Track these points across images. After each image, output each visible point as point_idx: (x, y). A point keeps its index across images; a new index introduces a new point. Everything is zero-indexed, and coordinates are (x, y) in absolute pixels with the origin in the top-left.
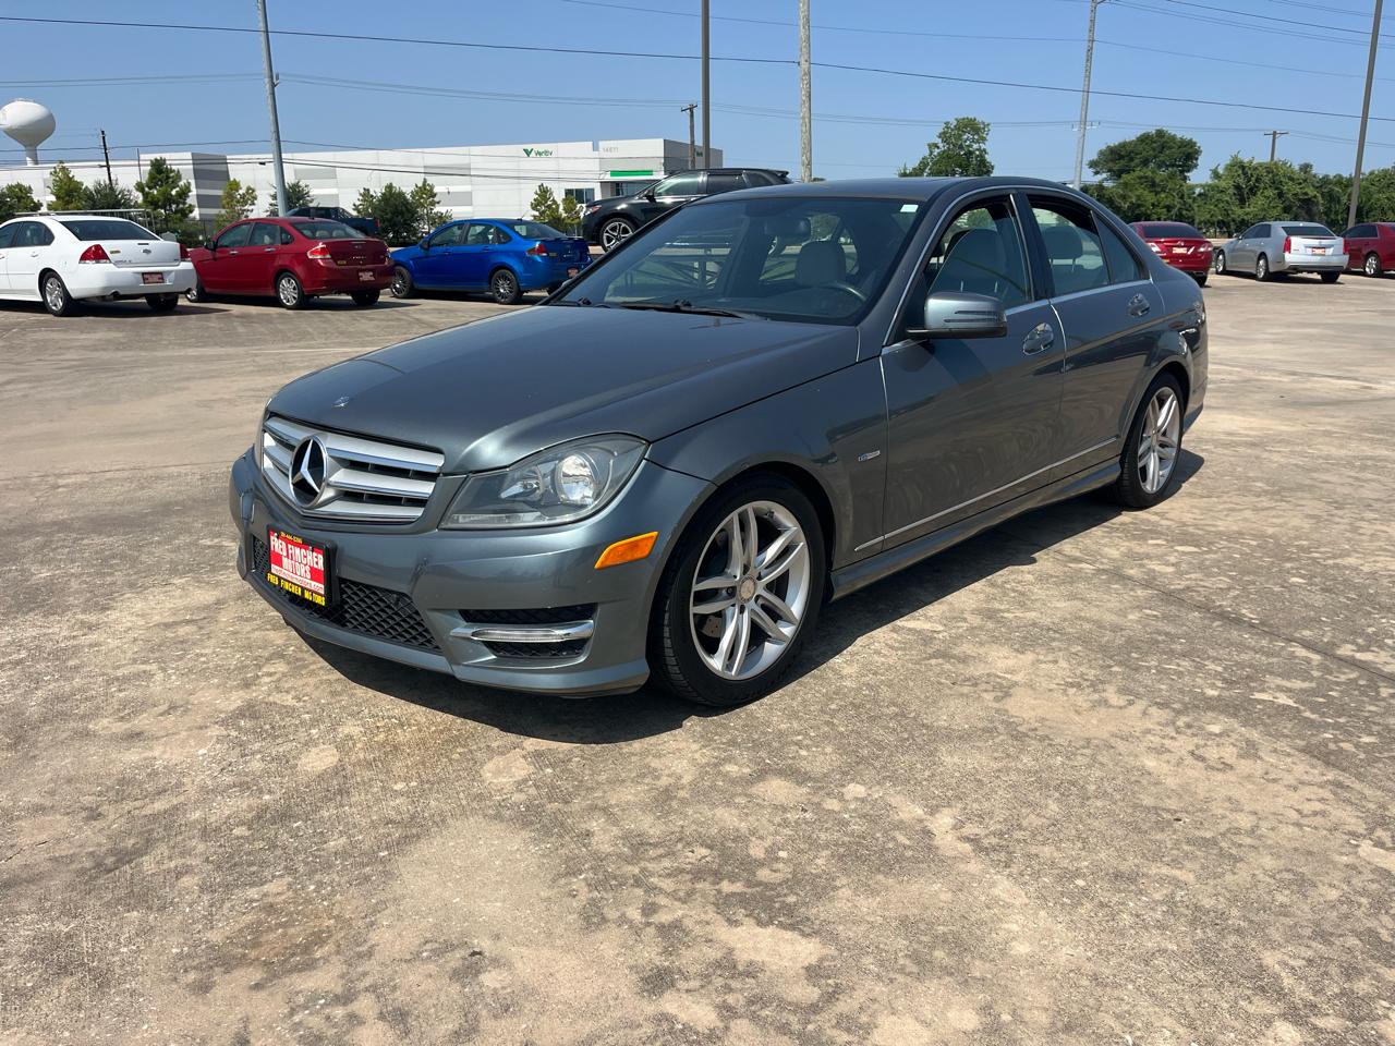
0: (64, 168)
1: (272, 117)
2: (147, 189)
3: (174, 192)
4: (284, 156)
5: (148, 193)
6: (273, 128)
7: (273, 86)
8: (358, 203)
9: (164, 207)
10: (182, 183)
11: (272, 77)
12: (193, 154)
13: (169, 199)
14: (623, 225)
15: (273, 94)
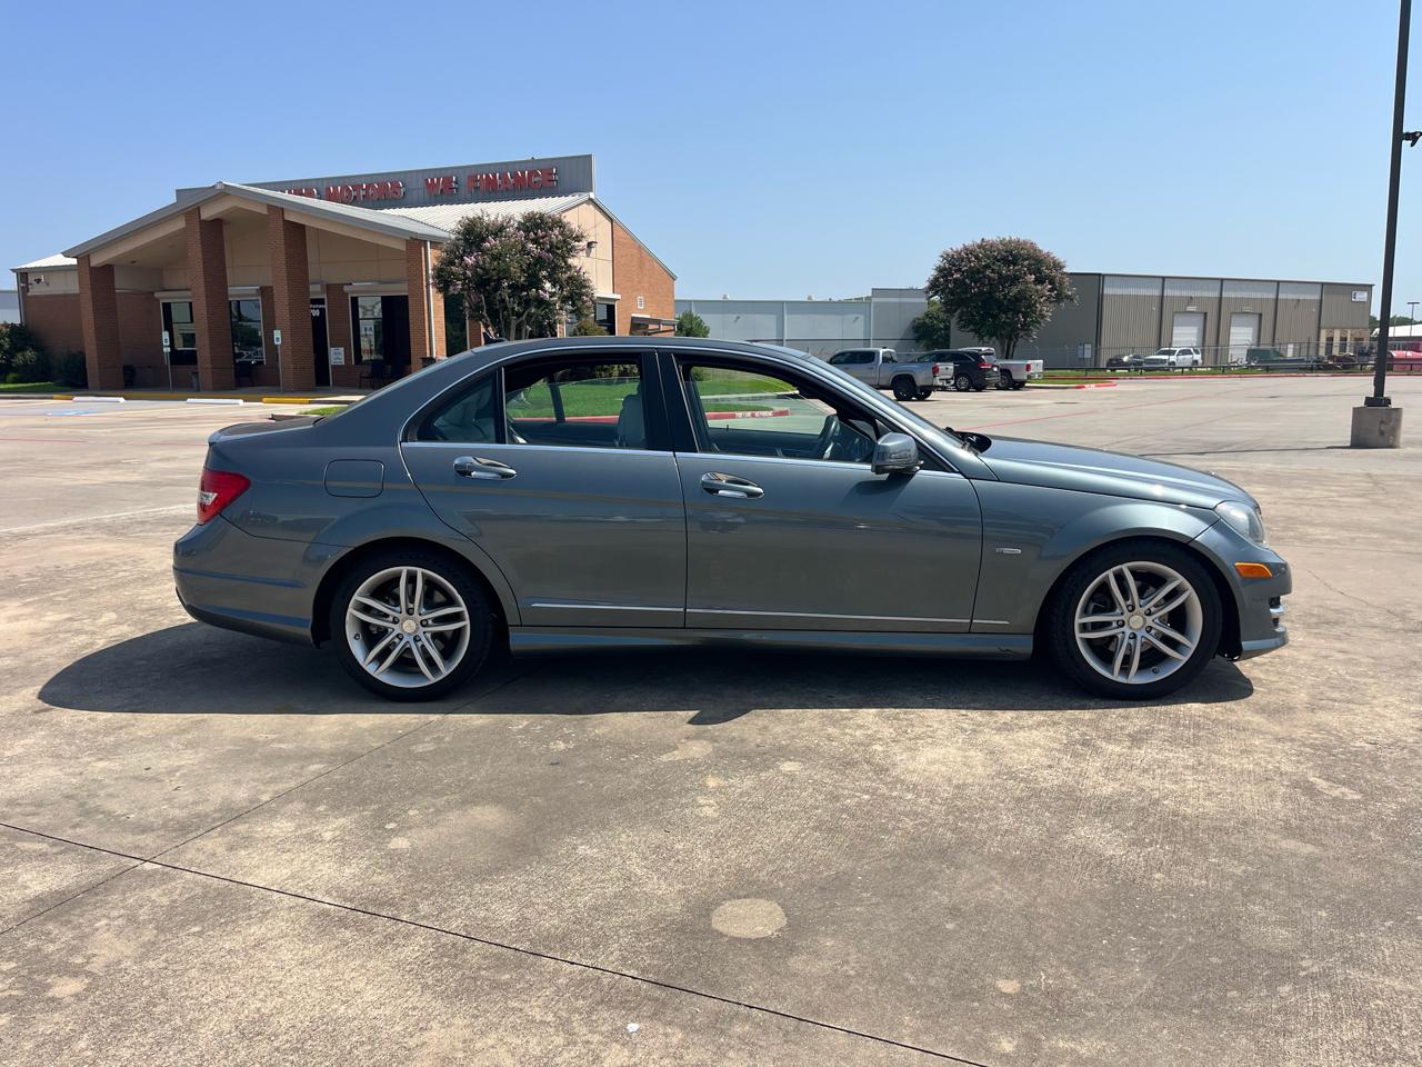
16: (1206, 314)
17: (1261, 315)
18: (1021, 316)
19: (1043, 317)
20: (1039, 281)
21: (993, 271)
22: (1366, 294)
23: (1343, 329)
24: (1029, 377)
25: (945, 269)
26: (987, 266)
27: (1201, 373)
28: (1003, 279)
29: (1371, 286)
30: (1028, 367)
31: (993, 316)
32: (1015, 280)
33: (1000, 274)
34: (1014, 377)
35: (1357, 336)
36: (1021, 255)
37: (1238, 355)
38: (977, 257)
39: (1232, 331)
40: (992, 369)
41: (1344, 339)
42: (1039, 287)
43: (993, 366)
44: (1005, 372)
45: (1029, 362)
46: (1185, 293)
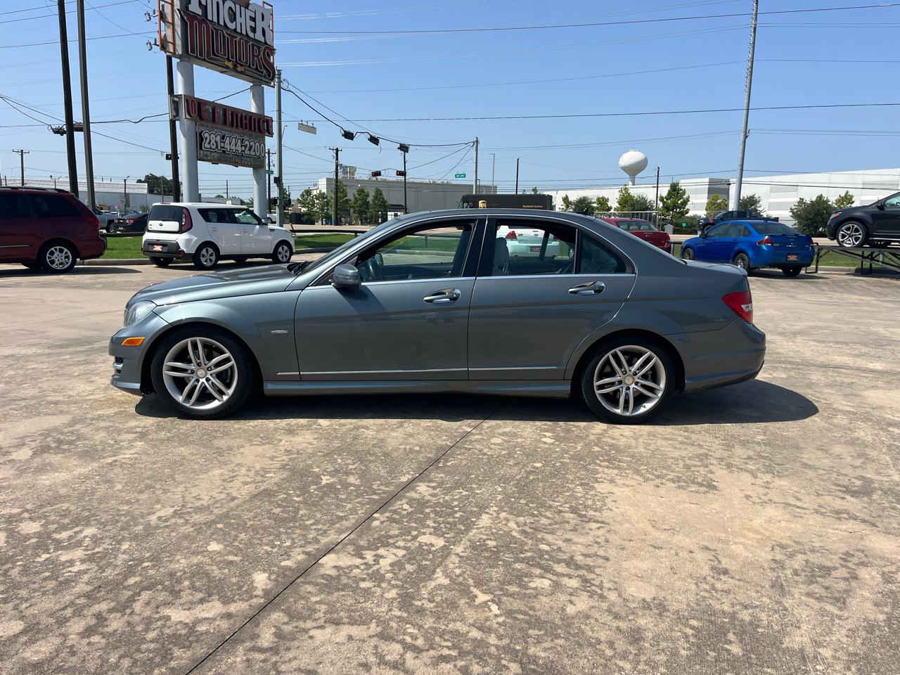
0: (626, 188)
1: (740, 156)
2: (665, 200)
3: (679, 202)
4: (743, 179)
5: (665, 202)
6: (740, 163)
7: (746, 137)
8: (793, 207)
9: (673, 210)
10: (685, 197)
11: (746, 132)
12: (710, 179)
13: (676, 206)
14: (856, 226)
15: (744, 142)
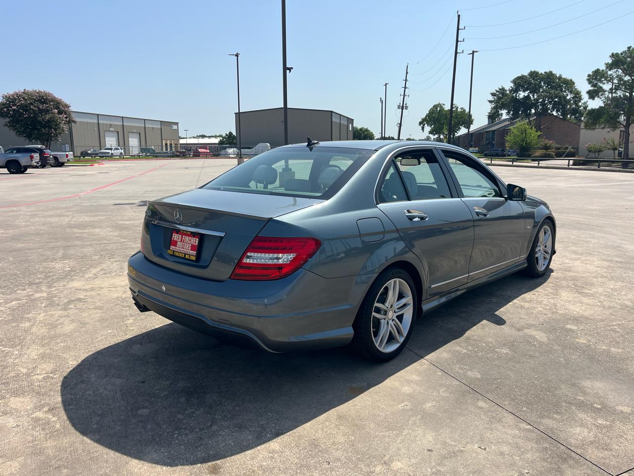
16: (118, 132)
17: (140, 133)
18: (53, 130)
19: (63, 131)
20: (60, 113)
21: (35, 106)
22: (176, 126)
23: (170, 140)
24: (68, 161)
25: (6, 104)
26: (31, 104)
27: (115, 159)
28: (41, 111)
29: (178, 123)
30: (67, 156)
31: (38, 130)
32: (47, 111)
33: (39, 108)
34: (60, 161)
35: (176, 143)
36: (48, 100)
37: (135, 151)
38: (24, 98)
39: (130, 140)
40: (49, 157)
41: (171, 144)
42: (61, 116)
43: (50, 155)
44: (56, 158)
45: (67, 153)
46: (109, 122)
